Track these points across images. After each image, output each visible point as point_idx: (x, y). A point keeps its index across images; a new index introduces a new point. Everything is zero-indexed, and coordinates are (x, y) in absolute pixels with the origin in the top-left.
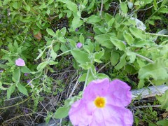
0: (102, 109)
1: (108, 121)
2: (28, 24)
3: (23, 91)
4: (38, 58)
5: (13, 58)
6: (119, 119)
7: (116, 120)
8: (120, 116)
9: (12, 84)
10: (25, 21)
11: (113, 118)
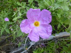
0: (38, 27)
1: (40, 32)
2: (10, 3)
3: (8, 31)
4: (13, 16)
5: (4, 18)
6: (45, 31)
7: (44, 32)
8: (46, 29)
9: (3, 28)
10: (9, 2)
11: (43, 30)
